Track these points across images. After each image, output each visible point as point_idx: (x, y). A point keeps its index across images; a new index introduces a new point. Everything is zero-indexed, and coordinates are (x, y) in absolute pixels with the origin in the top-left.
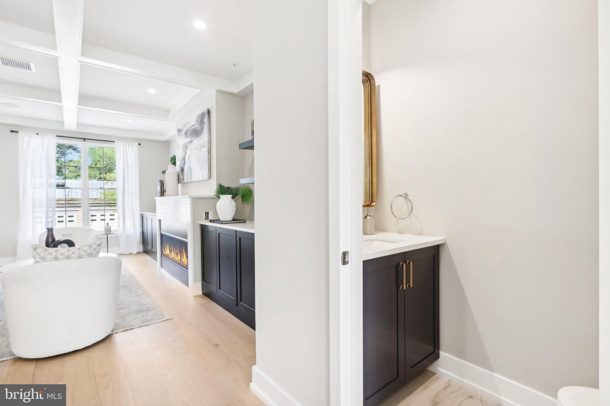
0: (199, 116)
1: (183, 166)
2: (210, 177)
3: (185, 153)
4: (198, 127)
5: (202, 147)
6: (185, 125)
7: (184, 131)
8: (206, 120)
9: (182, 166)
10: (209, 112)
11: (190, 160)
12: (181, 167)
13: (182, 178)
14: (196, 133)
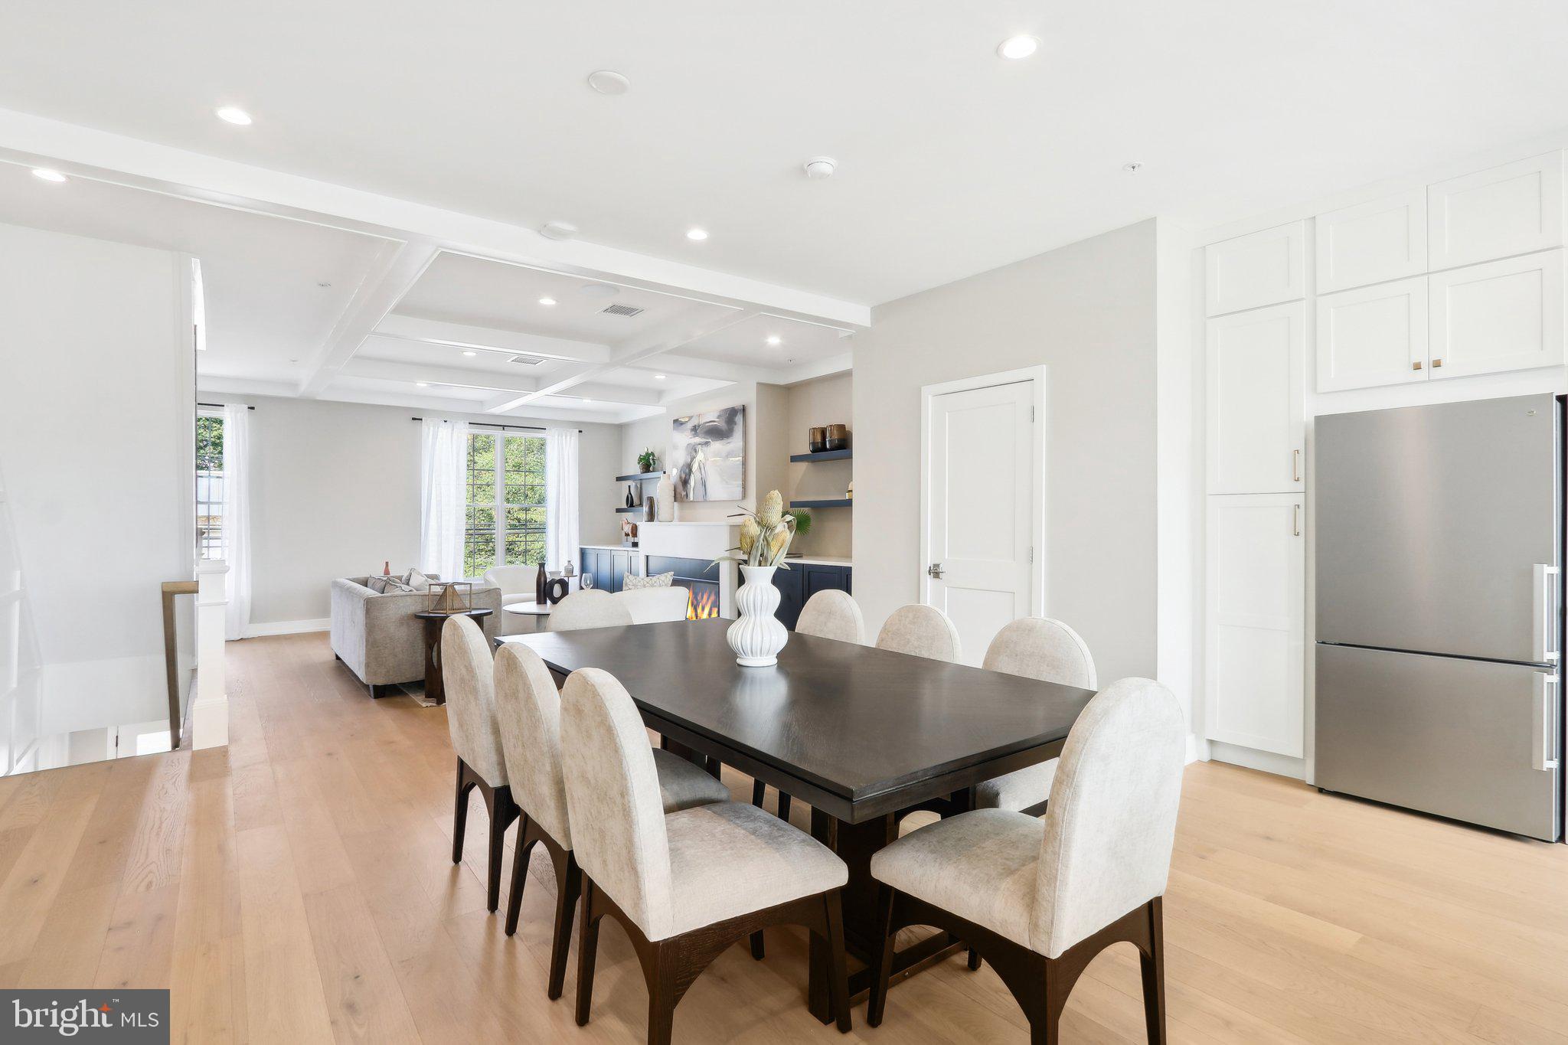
0: (726, 410)
1: (688, 476)
2: (744, 496)
3: (693, 458)
4: (722, 424)
5: (729, 455)
6: (692, 417)
7: (690, 425)
8: (739, 419)
9: (683, 476)
10: (744, 409)
11: (703, 469)
12: (681, 478)
13: (684, 493)
14: (716, 433)
